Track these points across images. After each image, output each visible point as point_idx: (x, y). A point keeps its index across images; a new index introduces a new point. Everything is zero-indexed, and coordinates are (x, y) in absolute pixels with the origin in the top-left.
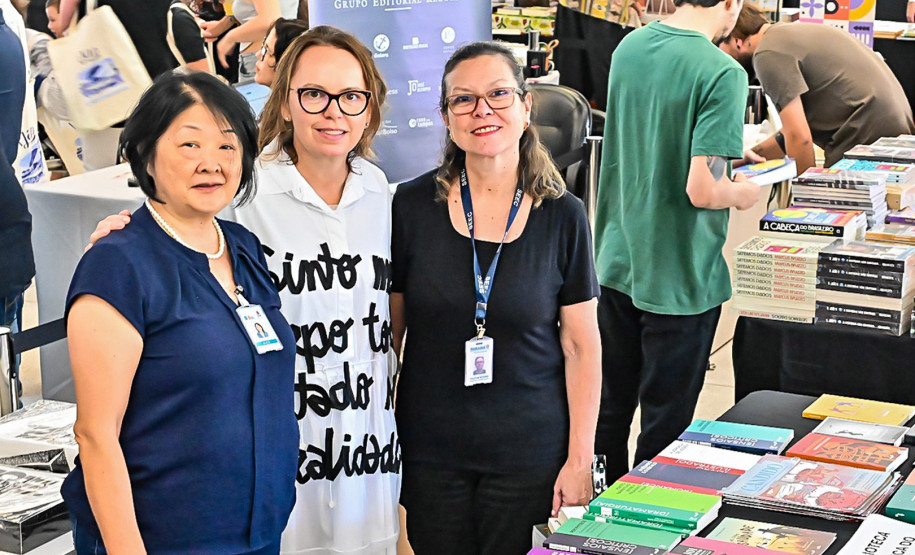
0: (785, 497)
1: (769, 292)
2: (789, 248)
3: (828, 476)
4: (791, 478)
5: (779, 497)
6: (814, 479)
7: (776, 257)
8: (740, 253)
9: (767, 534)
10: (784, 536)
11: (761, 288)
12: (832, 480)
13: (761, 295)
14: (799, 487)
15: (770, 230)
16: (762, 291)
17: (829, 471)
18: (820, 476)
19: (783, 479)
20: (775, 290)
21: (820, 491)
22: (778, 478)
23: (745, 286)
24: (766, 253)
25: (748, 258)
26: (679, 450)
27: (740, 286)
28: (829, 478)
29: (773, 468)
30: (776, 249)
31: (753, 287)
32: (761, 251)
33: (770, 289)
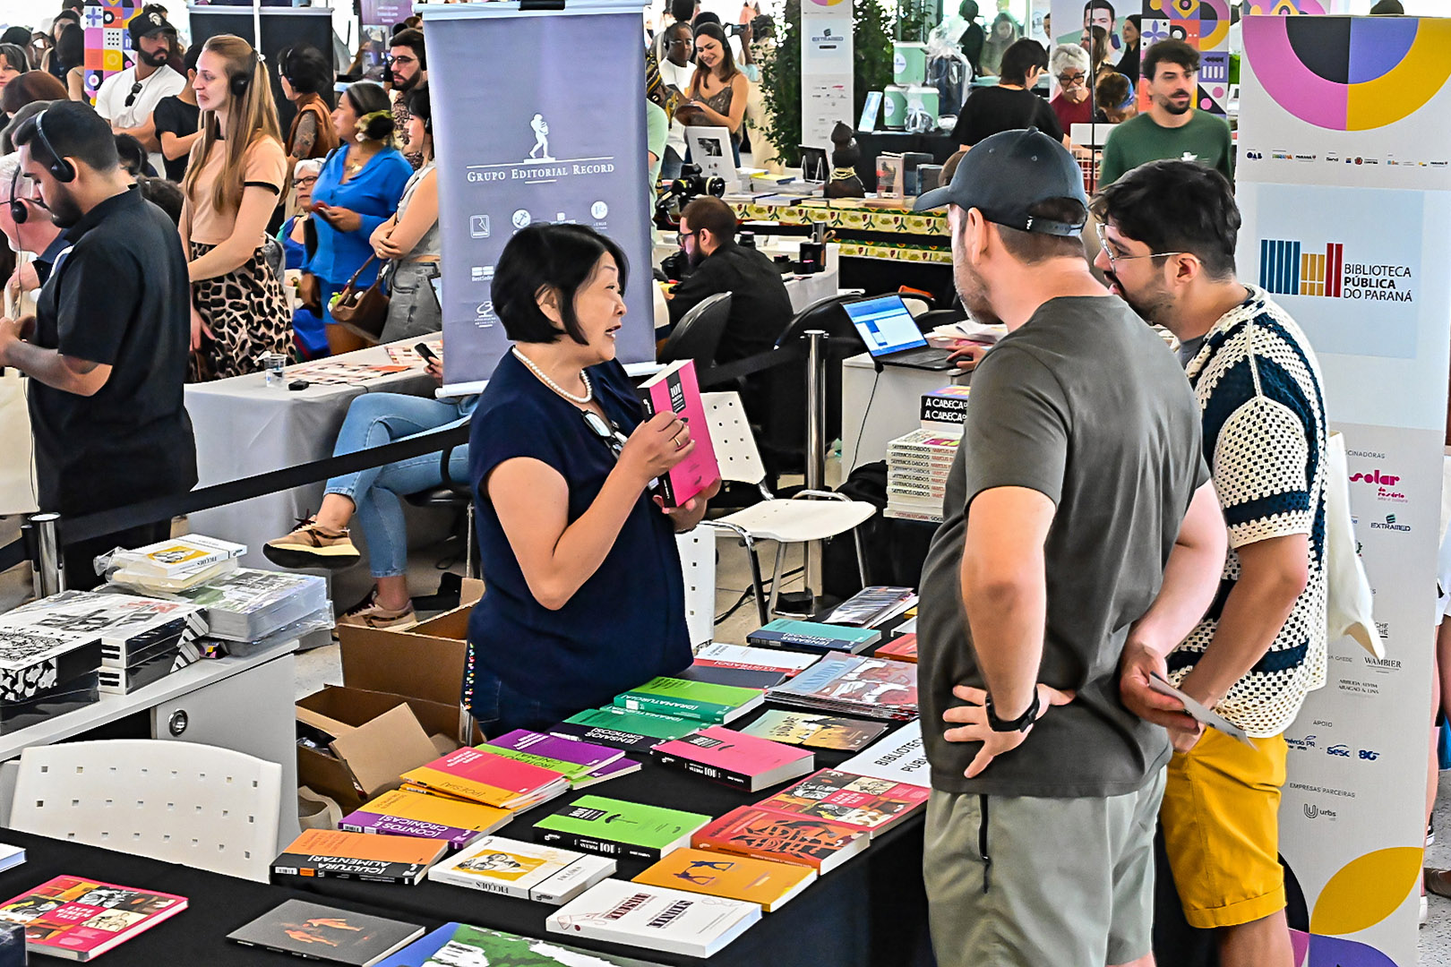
0: (842, 696)
1: (927, 491)
2: (952, 441)
3: (896, 674)
4: (853, 676)
5: (835, 696)
6: (879, 677)
7: (935, 450)
8: (896, 447)
9: (811, 724)
10: (830, 727)
11: (918, 486)
12: (899, 678)
13: (918, 493)
14: (860, 685)
15: (932, 419)
16: (919, 490)
17: (898, 669)
18: (885, 674)
19: (844, 678)
20: (934, 488)
21: (883, 688)
22: (837, 678)
23: (901, 484)
24: (927, 446)
25: (904, 452)
26: (717, 652)
27: (895, 484)
28: (898, 675)
29: (837, 668)
30: (937, 442)
31: (910, 485)
32: (920, 444)
33: (927, 487)
